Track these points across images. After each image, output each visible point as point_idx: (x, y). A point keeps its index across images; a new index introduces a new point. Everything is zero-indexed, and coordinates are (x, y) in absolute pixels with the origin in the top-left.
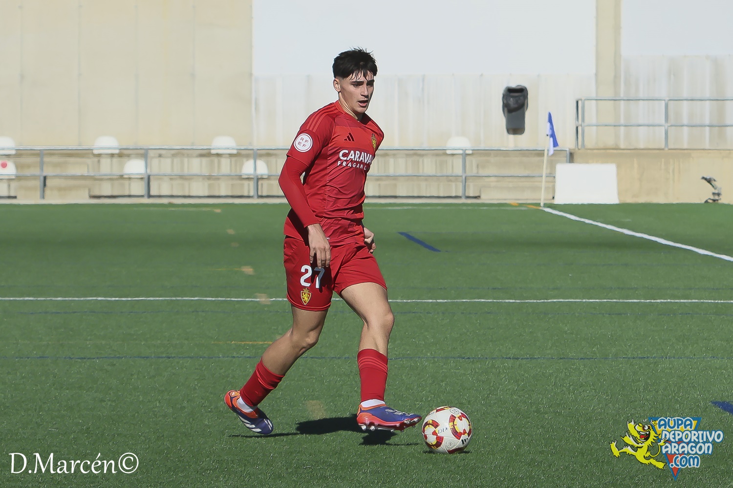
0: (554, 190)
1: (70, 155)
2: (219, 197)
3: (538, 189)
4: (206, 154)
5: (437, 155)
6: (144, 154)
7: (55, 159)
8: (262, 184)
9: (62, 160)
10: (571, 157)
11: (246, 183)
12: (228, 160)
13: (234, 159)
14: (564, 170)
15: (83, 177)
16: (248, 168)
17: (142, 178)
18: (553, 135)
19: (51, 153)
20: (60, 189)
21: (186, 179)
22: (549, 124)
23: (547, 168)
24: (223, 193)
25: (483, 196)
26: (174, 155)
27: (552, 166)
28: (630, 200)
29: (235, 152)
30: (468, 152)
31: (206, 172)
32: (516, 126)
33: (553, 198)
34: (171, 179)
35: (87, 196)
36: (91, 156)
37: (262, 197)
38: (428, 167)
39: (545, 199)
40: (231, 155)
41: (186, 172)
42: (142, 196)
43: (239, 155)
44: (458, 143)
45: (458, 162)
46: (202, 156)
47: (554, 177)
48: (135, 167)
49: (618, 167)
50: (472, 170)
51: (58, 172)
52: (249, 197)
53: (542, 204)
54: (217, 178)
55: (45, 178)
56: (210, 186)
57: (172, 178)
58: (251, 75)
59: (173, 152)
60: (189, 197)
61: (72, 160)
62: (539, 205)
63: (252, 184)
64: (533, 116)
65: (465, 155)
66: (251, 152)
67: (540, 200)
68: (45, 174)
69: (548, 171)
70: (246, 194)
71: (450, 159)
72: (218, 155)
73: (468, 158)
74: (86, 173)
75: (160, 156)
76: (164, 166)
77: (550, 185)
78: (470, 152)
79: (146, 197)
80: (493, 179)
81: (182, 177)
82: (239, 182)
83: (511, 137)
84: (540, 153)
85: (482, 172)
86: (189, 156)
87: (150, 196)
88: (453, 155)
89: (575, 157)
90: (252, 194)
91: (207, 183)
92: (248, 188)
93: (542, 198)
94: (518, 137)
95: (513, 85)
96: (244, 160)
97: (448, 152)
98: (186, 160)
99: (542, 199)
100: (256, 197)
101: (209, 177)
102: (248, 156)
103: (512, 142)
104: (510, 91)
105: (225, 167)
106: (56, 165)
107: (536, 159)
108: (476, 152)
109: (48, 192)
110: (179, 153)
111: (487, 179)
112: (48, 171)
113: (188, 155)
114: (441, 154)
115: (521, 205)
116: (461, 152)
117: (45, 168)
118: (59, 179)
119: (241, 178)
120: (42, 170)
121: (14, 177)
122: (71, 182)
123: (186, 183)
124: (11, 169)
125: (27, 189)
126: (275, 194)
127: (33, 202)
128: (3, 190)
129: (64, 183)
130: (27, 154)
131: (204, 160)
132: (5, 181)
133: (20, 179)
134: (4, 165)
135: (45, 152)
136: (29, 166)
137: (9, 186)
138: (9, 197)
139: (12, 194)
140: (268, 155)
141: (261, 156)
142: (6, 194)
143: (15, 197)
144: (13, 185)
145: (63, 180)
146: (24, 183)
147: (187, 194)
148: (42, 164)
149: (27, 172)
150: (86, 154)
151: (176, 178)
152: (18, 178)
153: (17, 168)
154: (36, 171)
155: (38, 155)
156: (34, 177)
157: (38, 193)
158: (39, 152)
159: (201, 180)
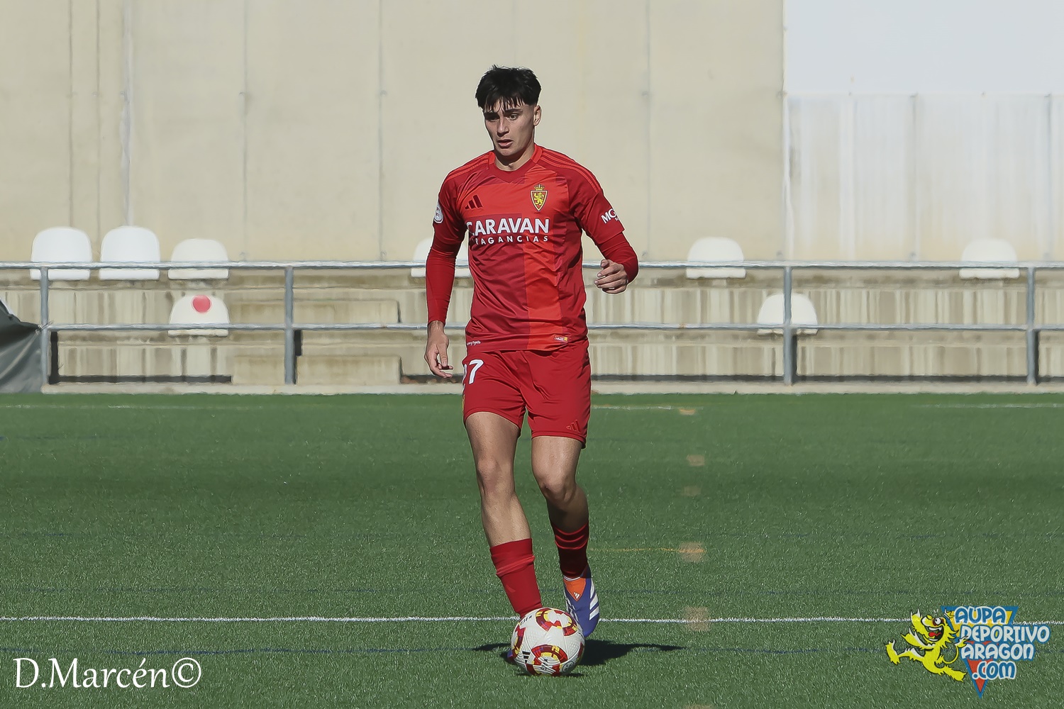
1: (359, 282)
2: (705, 378)
4: (676, 279)
7: (319, 291)
8: (803, 349)
9: (338, 292)
11: (767, 346)
12: (726, 292)
13: (737, 291)
15: (385, 333)
16: (771, 312)
19: (314, 274)
20: (331, 361)
21: (627, 336)
24: (713, 370)
29: (741, 273)
31: (672, 321)
35: (396, 377)
36: (406, 283)
37: (804, 379)
40: (731, 281)
41: (627, 320)
43: (750, 282)
46: (666, 282)
51: (328, 320)
52: (773, 378)
54: (701, 333)
55: (298, 335)
56: (682, 352)
58: (781, 94)
60: (634, 378)
61: (360, 292)
63: (780, 349)
66: (779, 274)
68: (296, 326)
70: (767, 372)
72: (703, 281)
74: (393, 323)
81: (617, 332)
82: (750, 344)
90: (779, 372)
91: (674, 346)
92: (772, 359)
96: (764, 292)
100: (788, 379)
101: (681, 333)
102: (770, 285)
105: (719, 308)
106: (321, 305)
109: (303, 368)
112: (302, 319)
117: (296, 312)
118: (332, 336)
119: (755, 334)
120: (290, 314)
121: (225, 332)
122: (358, 345)
123: (627, 347)
124: (218, 315)
125: (254, 360)
126: (835, 372)
127: (268, 390)
128: (199, 362)
129: (339, 346)
130: (255, 280)
131: (670, 292)
132: (204, 340)
133: (238, 338)
134: (201, 306)
135: (296, 273)
136: (259, 308)
137: (214, 351)
138: (214, 379)
139: (221, 372)
140: (820, 281)
141: (802, 283)
142: (207, 372)
143: (227, 380)
144: (222, 350)
145: (338, 340)
146: (247, 347)
147: (629, 372)
148: (289, 303)
149: (254, 321)
150: (393, 277)
151: (604, 336)
152: (235, 334)
153: (231, 310)
154: (275, 319)
155: (281, 280)
156: (270, 332)
157: (281, 371)
158: (282, 273)
159: (661, 338)
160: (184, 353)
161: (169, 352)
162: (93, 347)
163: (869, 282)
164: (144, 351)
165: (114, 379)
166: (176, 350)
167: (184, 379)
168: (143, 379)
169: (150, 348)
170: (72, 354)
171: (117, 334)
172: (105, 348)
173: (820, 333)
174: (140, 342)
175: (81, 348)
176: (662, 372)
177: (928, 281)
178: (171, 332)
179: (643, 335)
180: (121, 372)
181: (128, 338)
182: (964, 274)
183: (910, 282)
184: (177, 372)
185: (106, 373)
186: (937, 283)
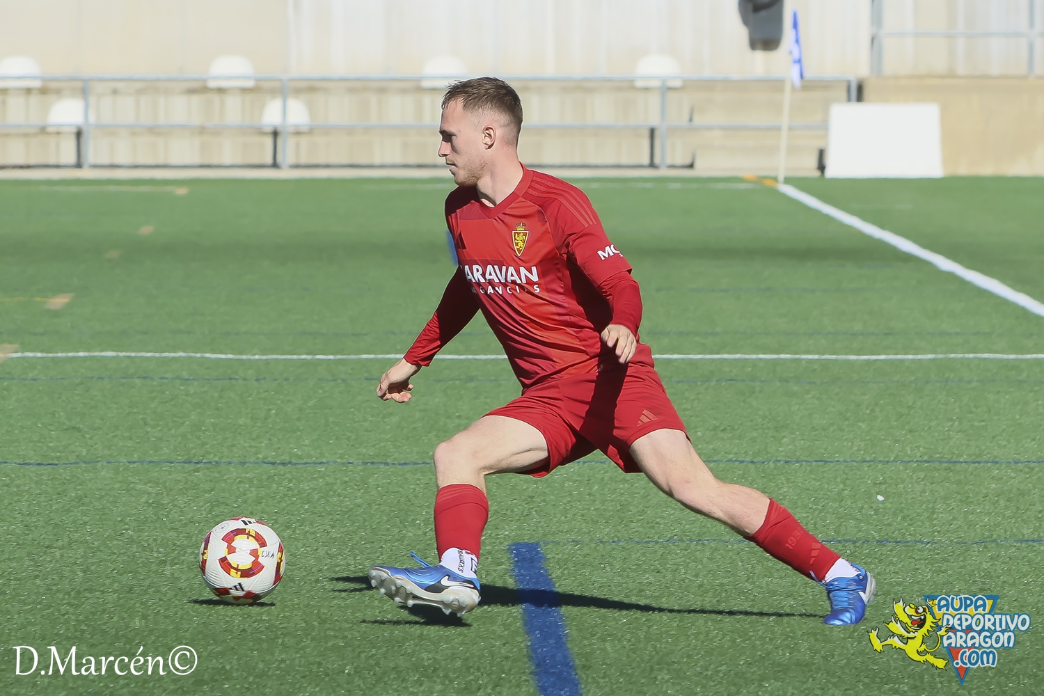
2: (220, 166)
4: (200, 89)
5: (619, 89)
6: (83, 88)
10: (859, 93)
12: (238, 100)
13: (248, 98)
14: (844, 115)
16: (272, 114)
21: (161, 134)
22: (793, 33)
24: (227, 160)
25: (698, 164)
26: (140, 92)
28: (963, 170)
29: (250, 84)
30: (671, 84)
31: (197, 120)
32: (766, 36)
34: (134, 134)
37: (298, 166)
38: (602, 110)
40: (244, 90)
41: (161, 120)
43: (257, 91)
44: (655, 67)
45: (654, 101)
46: (191, 91)
47: (828, 128)
48: (67, 112)
49: (944, 111)
50: (681, 117)
53: (781, 178)
54: (218, 131)
56: (203, 147)
57: (134, 130)
59: (139, 85)
60: (166, 166)
62: (775, 179)
65: (666, 90)
66: (277, 84)
71: (641, 97)
72: (221, 91)
73: (672, 96)
75: (115, 92)
76: (125, 110)
78: (677, 84)
80: (717, 133)
81: (153, 130)
82: (255, 139)
83: (760, 55)
85: (699, 121)
86: (167, 92)
88: (646, 89)
89: (867, 92)
91: (197, 140)
93: (784, 167)
96: (267, 98)
97: (639, 84)
98: (162, 99)
99: (782, 171)
100: (285, 166)
101: (202, 130)
102: (273, 92)
103: (760, 63)
105: (233, 111)
107: (773, 97)
108: (689, 85)
110: (150, 87)
111: (709, 134)
113: (166, 89)
114: (626, 87)
115: (758, 179)
116: (658, 84)
119: (260, 132)
123: (160, 141)
126: (322, 161)
140: (312, 89)
141: (298, 91)
147: (162, 162)
151: (142, 133)
159: (187, 134)
163: (351, 91)
173: (311, 131)
176: (187, 162)
177: (396, 90)
179: (173, 132)
182: (424, 84)
183: (382, 91)
186: (404, 91)
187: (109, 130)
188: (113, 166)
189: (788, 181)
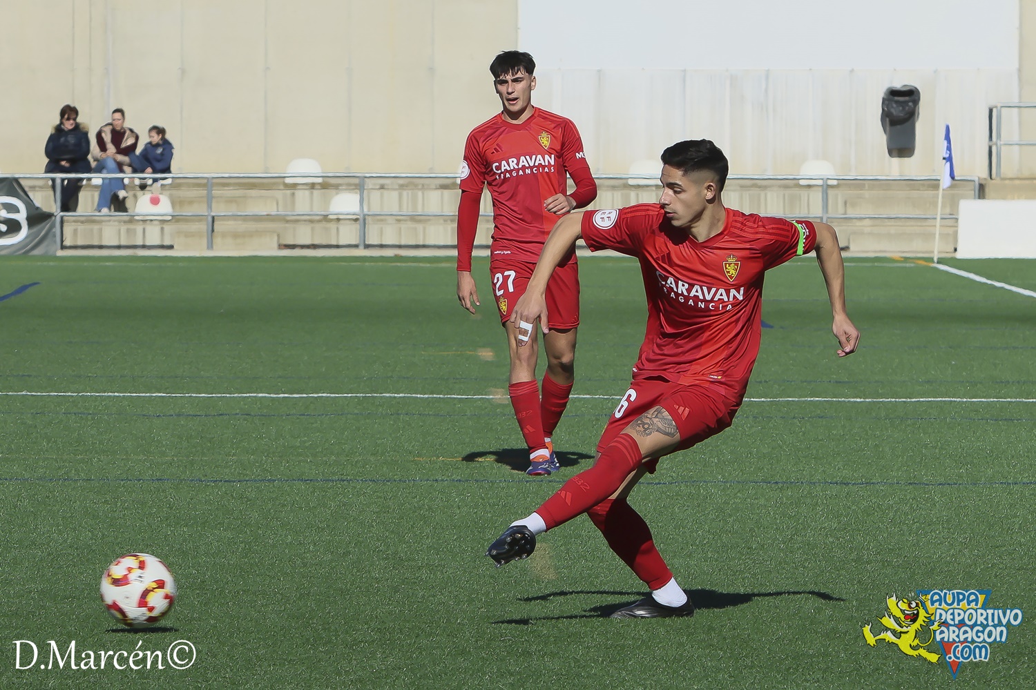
0: (955, 237)
1: (252, 186)
3: (929, 237)
4: (450, 185)
5: (786, 187)
6: (358, 184)
7: (228, 192)
9: (239, 192)
10: (982, 191)
14: (969, 208)
15: (269, 218)
17: (356, 220)
18: (949, 159)
19: (224, 183)
20: (236, 235)
21: (420, 221)
22: (945, 143)
23: (943, 206)
25: (852, 248)
26: (402, 187)
27: (953, 203)
30: (830, 182)
31: (449, 210)
32: (901, 145)
33: (956, 250)
34: (399, 221)
35: (275, 245)
36: (282, 187)
38: (773, 203)
39: (939, 252)
41: (420, 211)
42: (356, 246)
44: (816, 169)
45: (816, 197)
46: (443, 187)
47: (957, 219)
48: (345, 203)
50: (837, 210)
51: (233, 210)
53: (935, 260)
55: (213, 219)
57: (399, 219)
59: (401, 181)
60: (424, 247)
61: (253, 193)
62: (930, 259)
64: (926, 129)
65: (826, 188)
67: (933, 252)
68: (213, 214)
69: (948, 210)
71: (804, 194)
73: (831, 192)
74: (274, 212)
75: (382, 187)
76: (389, 202)
77: (951, 231)
78: (835, 182)
79: (361, 247)
80: (867, 222)
81: (414, 218)
83: (896, 161)
84: (934, 184)
85: (851, 213)
86: (424, 188)
87: (367, 246)
88: (809, 186)
89: (987, 190)
91: (450, 227)
93: (937, 249)
94: (906, 160)
95: (898, 85)
97: (802, 182)
98: (420, 193)
99: (936, 252)
103: (896, 167)
104: (893, 93)
106: (231, 200)
107: (931, 193)
108: (843, 183)
109: (218, 240)
110: (410, 184)
111: (858, 223)
112: (219, 209)
113: (423, 185)
114: (792, 185)
115: (906, 259)
116: (820, 182)
117: (214, 205)
118: (235, 220)
120: (210, 207)
121: (170, 218)
122: (252, 226)
123: (420, 227)
124: (165, 207)
125: (188, 235)
127: (197, 254)
128: (153, 237)
129: (242, 226)
130: (189, 185)
131: (446, 192)
132: (157, 222)
133: (178, 221)
134: (155, 201)
135: (214, 181)
136: (191, 202)
137: (162, 229)
138: (162, 247)
139: (167, 243)
142: (157, 242)
143: (171, 247)
144: (167, 228)
145: (240, 222)
146: (184, 227)
147: (421, 243)
148: (209, 200)
149: (188, 211)
150: (274, 184)
151: (405, 220)
152: (176, 219)
153: (173, 204)
154: (201, 209)
155: (204, 185)
156: (198, 218)
157: (204, 241)
158: (205, 181)
159: (442, 221)
160: (144, 229)
161: (135, 230)
162: (88, 226)
164: (120, 230)
165: (101, 247)
166: (139, 228)
167: (144, 247)
168: (119, 247)
169: (124, 228)
170: (75, 231)
171: (102, 218)
172: (96, 227)
174: (116, 223)
175: (81, 227)
176: (442, 243)
177: (608, 186)
178: (137, 218)
179: (429, 220)
180: (104, 243)
181: (110, 221)
182: (631, 182)
184: (140, 243)
185: (96, 243)
186: (614, 188)
187: (380, 218)
188: (382, 246)
189: (940, 261)
